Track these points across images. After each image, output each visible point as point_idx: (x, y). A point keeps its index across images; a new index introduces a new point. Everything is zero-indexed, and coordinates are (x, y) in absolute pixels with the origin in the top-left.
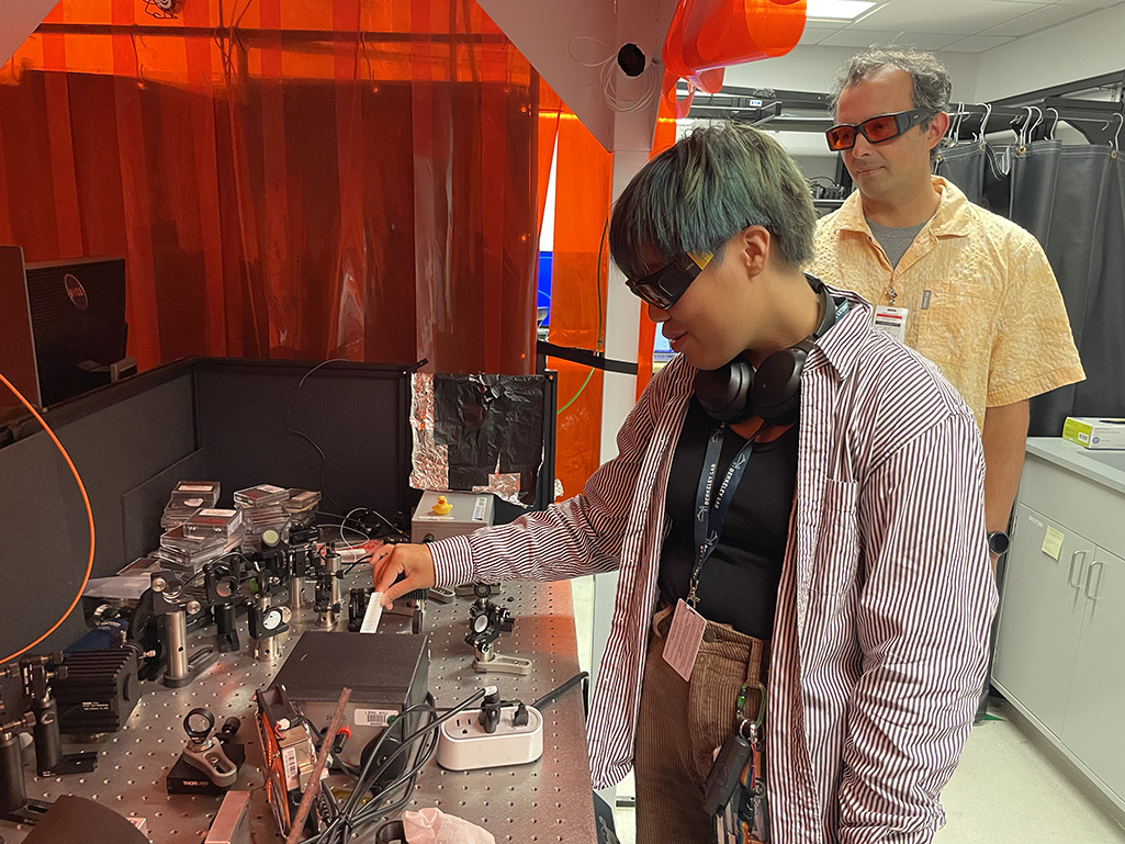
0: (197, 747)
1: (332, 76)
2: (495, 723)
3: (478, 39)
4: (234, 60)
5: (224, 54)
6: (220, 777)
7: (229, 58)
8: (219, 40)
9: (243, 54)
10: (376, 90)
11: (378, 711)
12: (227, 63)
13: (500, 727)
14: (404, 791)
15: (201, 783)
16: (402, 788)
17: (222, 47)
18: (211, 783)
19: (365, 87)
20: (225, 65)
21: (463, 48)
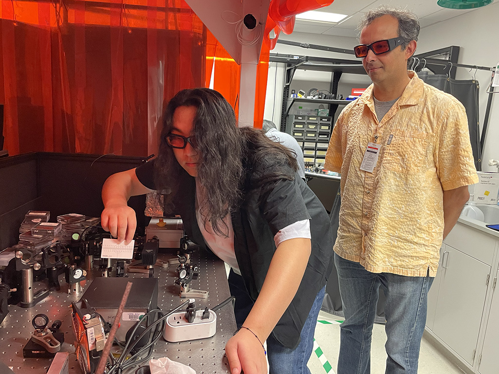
0: (39, 334)
1: (109, 24)
2: (193, 318)
3: (179, 10)
4: (62, 15)
5: (56, 11)
6: (51, 348)
7: (59, 14)
8: (54, 4)
9: (66, 12)
10: (130, 32)
11: (134, 313)
12: (58, 14)
13: (196, 320)
14: (147, 353)
15: (41, 352)
16: (147, 352)
17: (56, 8)
18: (47, 351)
19: (125, 30)
20: (57, 16)
21: (171, 14)
